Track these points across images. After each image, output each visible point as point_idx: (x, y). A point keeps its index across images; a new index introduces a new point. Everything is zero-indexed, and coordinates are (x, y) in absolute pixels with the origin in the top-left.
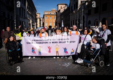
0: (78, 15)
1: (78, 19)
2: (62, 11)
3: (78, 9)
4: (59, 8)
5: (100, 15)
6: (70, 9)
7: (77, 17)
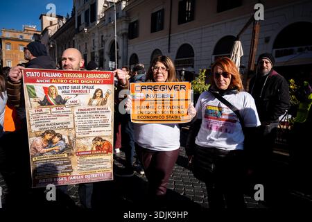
0: (96, 39)
1: (97, 49)
2: (52, 31)
3: (98, 22)
4: (46, 24)
5: (170, 37)
6: (75, 23)
7: (96, 44)
